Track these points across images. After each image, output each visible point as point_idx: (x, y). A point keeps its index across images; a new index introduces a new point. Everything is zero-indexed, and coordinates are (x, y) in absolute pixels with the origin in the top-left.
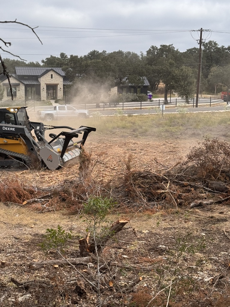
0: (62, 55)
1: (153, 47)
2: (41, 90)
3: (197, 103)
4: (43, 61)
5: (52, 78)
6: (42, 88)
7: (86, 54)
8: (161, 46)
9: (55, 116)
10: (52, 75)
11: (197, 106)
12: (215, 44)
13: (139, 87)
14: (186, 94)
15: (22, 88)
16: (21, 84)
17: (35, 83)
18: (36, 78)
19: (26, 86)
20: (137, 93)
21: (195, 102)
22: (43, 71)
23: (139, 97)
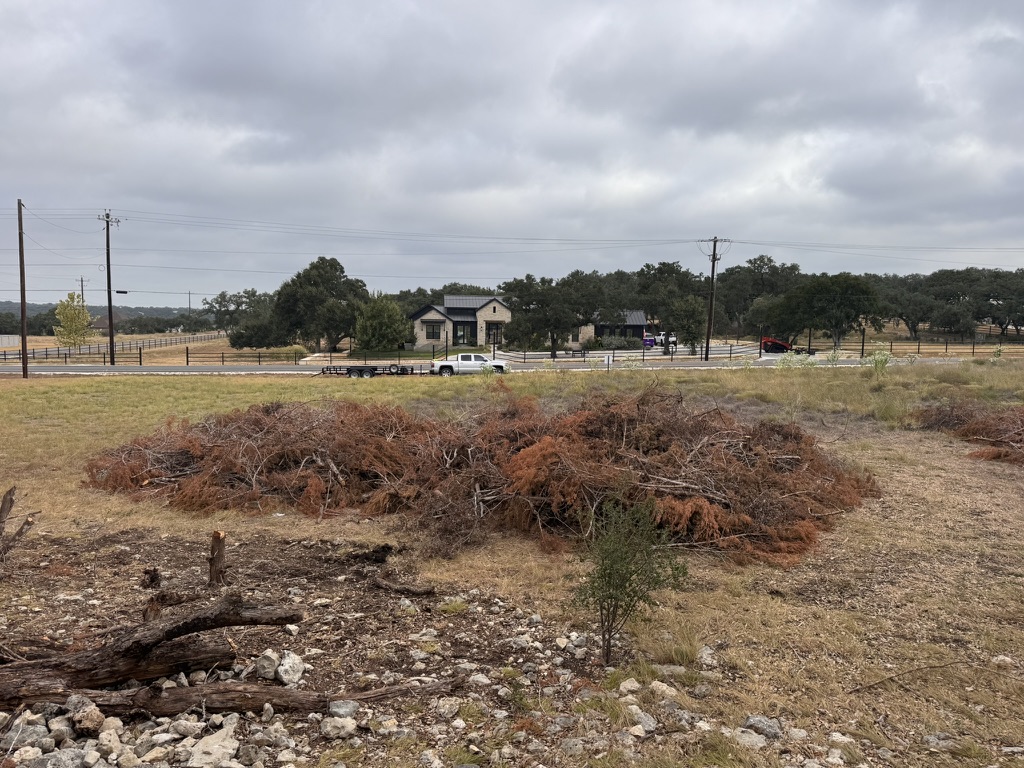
0: (529, 277)
1: (648, 266)
2: (478, 330)
3: (707, 354)
4: (499, 287)
5: (494, 311)
6: (479, 327)
7: (565, 276)
8: (660, 264)
9: (455, 369)
10: (495, 308)
11: (707, 359)
12: (770, 260)
13: (618, 327)
14: (691, 338)
15: (449, 326)
16: (448, 321)
17: (470, 319)
18: (473, 312)
19: (456, 324)
20: (626, 336)
21: (704, 352)
22: (485, 302)
23: (628, 342)
